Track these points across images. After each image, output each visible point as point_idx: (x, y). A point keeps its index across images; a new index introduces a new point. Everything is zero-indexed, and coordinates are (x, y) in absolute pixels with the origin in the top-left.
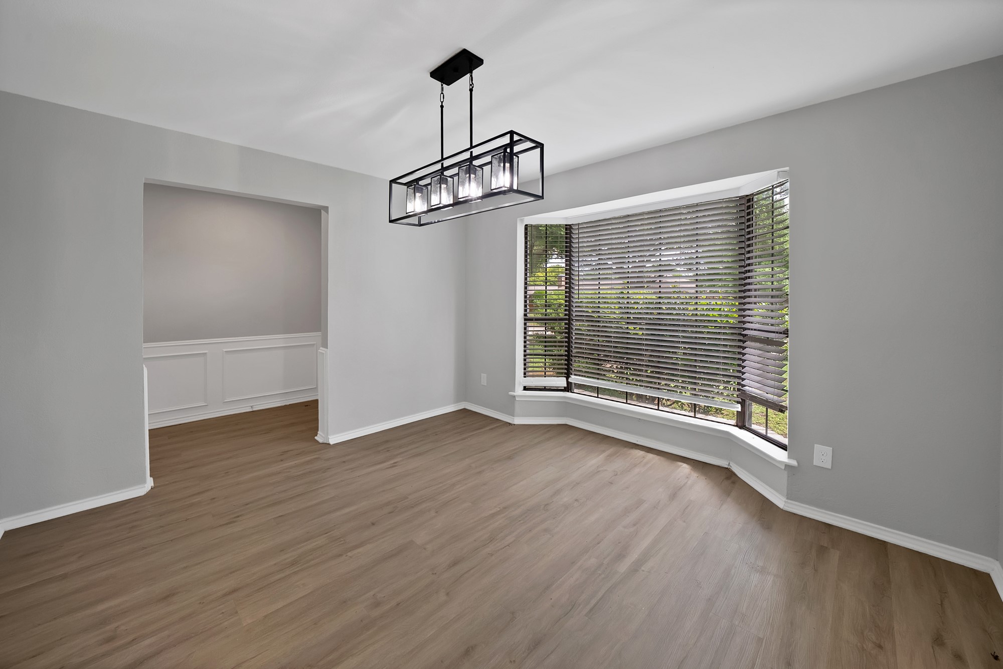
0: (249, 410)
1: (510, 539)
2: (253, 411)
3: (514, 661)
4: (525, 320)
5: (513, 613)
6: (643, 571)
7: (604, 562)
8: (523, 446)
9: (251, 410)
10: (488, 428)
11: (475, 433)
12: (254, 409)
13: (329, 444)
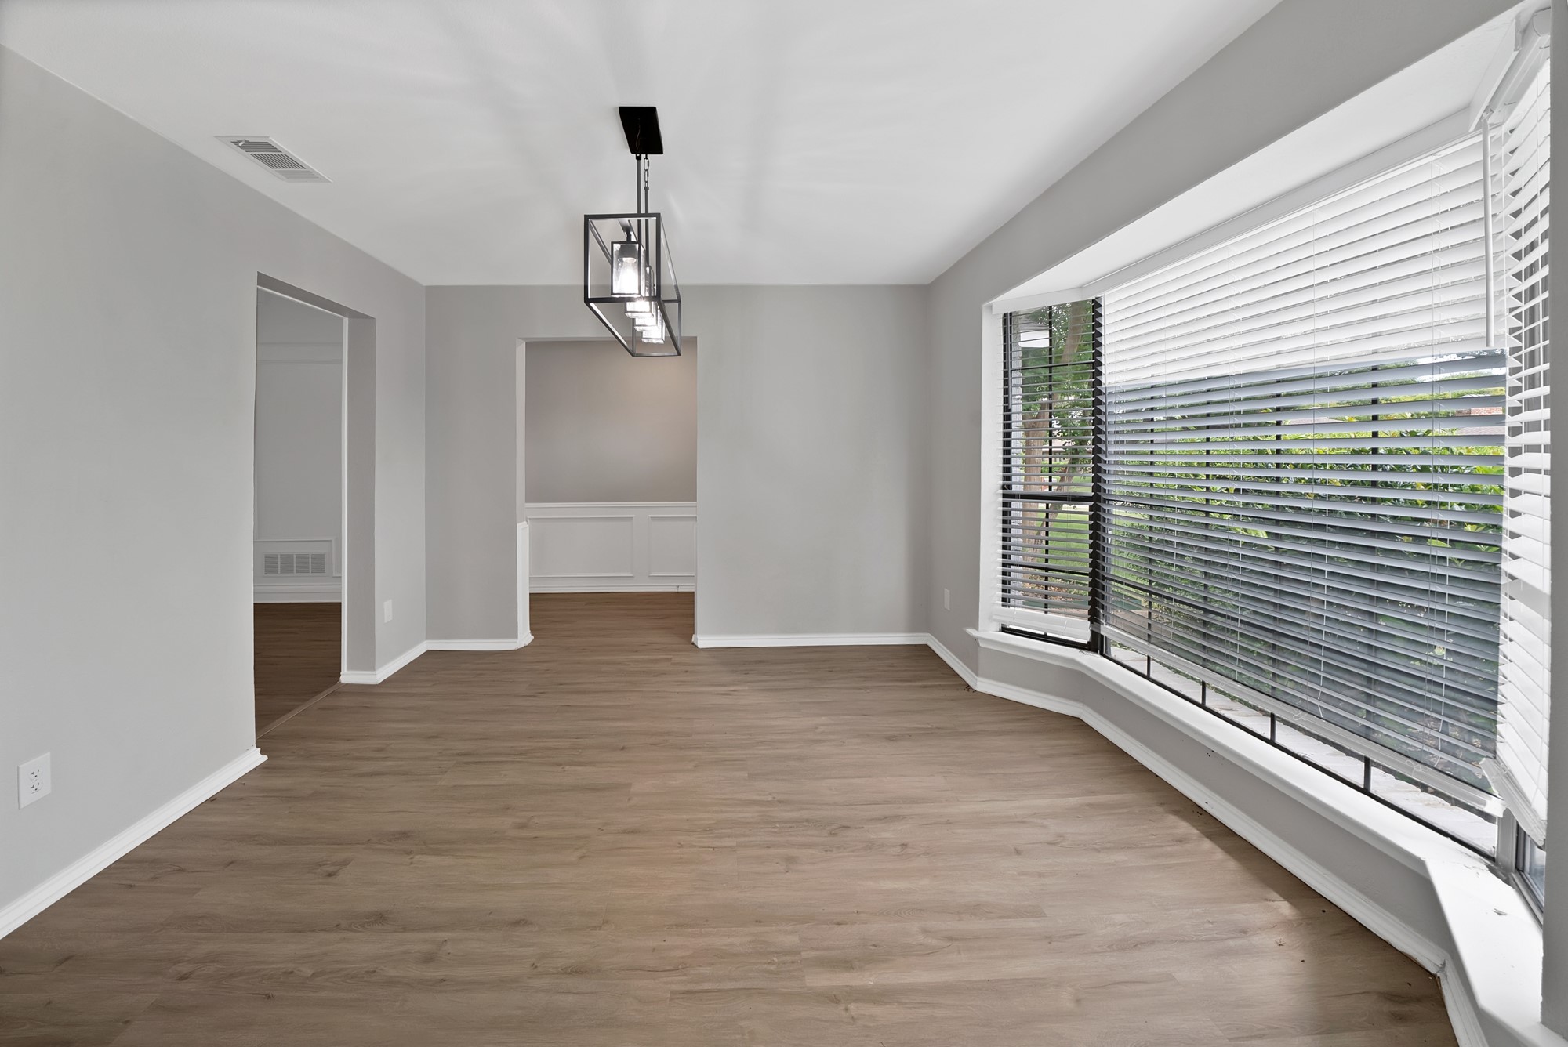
0: (674, 590)
1: (728, 842)
2: (677, 592)
3: (536, 967)
4: (1005, 496)
5: (606, 922)
6: (846, 1010)
7: (803, 953)
8: (939, 728)
9: (676, 591)
10: (920, 684)
11: (892, 684)
12: (680, 591)
13: (697, 646)
